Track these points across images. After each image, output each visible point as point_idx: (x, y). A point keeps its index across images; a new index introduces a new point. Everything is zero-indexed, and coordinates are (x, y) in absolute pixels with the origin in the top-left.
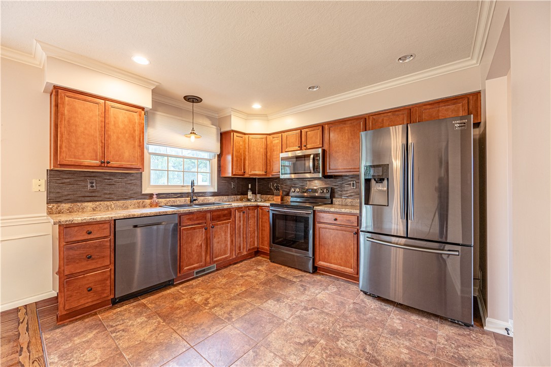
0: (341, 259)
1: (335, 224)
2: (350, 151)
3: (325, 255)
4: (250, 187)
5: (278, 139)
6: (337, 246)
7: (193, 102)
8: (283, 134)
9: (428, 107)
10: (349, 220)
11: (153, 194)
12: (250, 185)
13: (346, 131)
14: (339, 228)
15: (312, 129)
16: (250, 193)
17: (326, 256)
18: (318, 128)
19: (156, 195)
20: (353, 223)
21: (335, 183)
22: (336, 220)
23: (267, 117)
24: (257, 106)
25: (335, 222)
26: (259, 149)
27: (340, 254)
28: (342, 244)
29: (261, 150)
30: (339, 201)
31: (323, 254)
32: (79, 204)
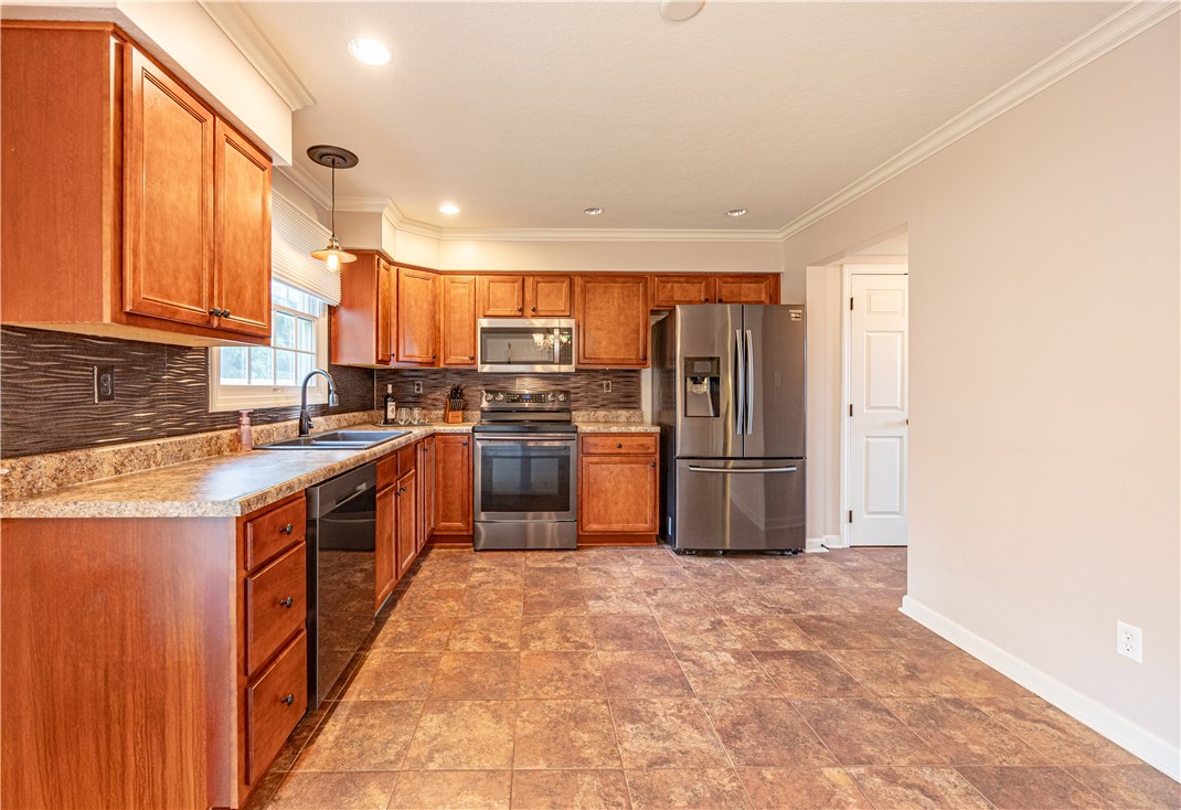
0: (629, 511)
1: (617, 454)
2: (621, 329)
3: (599, 510)
4: (390, 391)
5: (465, 287)
6: (622, 491)
7: (333, 165)
8: (477, 277)
9: (730, 279)
10: (642, 445)
11: (238, 414)
12: (390, 386)
13: (616, 295)
14: (625, 459)
15: (551, 279)
16: (391, 406)
17: (602, 513)
18: (561, 279)
19: (249, 414)
20: (649, 448)
21: (576, 382)
22: (620, 446)
23: (440, 232)
24: (450, 209)
25: (618, 451)
26: (420, 303)
27: (627, 504)
28: (630, 487)
29: (425, 306)
30: (583, 416)
31: (596, 510)
32: (81, 454)
